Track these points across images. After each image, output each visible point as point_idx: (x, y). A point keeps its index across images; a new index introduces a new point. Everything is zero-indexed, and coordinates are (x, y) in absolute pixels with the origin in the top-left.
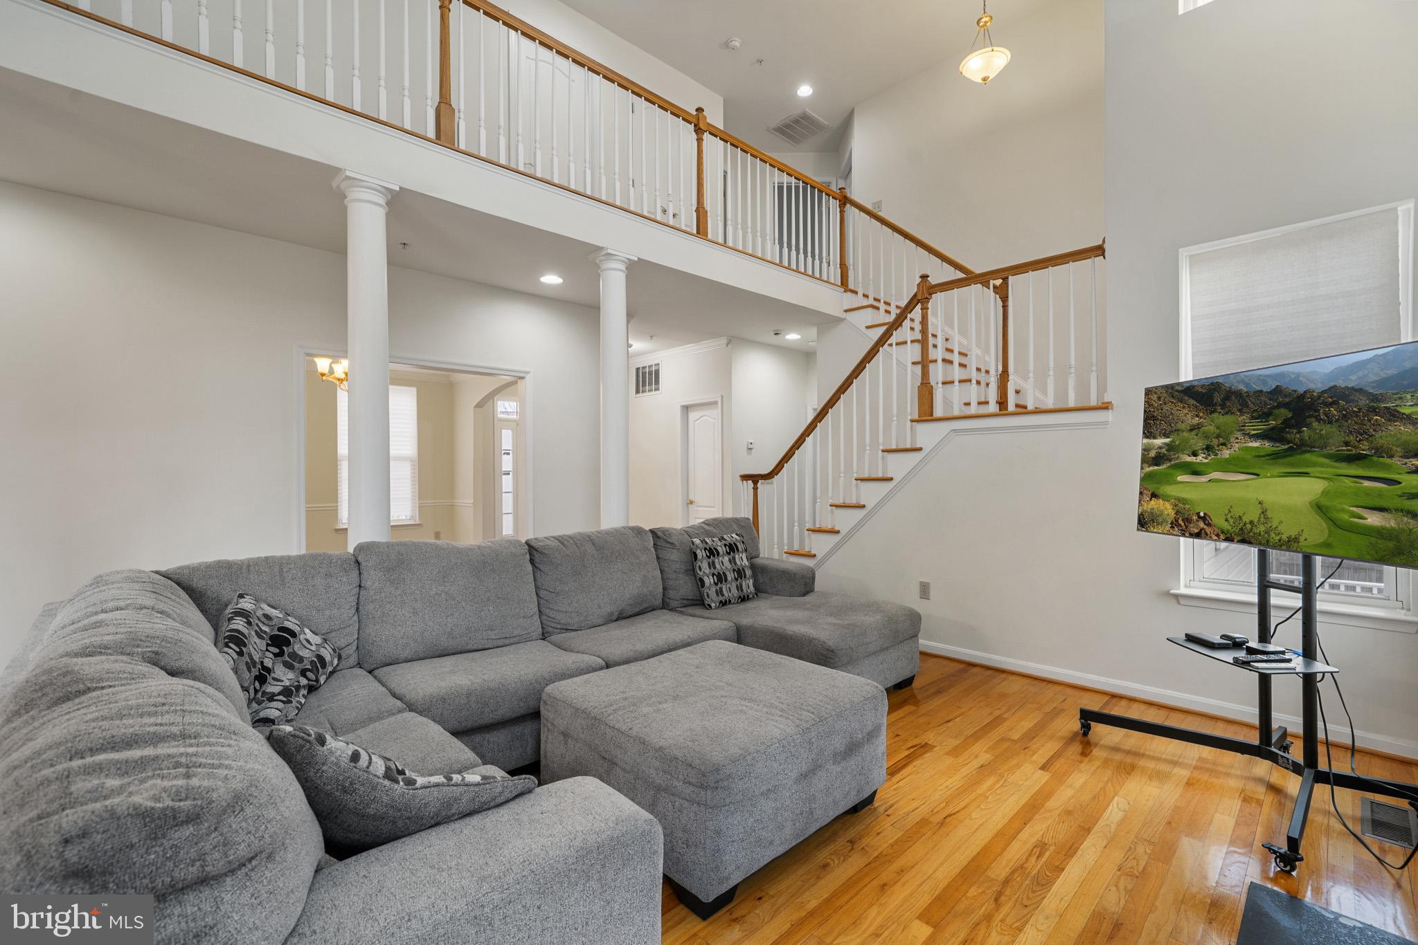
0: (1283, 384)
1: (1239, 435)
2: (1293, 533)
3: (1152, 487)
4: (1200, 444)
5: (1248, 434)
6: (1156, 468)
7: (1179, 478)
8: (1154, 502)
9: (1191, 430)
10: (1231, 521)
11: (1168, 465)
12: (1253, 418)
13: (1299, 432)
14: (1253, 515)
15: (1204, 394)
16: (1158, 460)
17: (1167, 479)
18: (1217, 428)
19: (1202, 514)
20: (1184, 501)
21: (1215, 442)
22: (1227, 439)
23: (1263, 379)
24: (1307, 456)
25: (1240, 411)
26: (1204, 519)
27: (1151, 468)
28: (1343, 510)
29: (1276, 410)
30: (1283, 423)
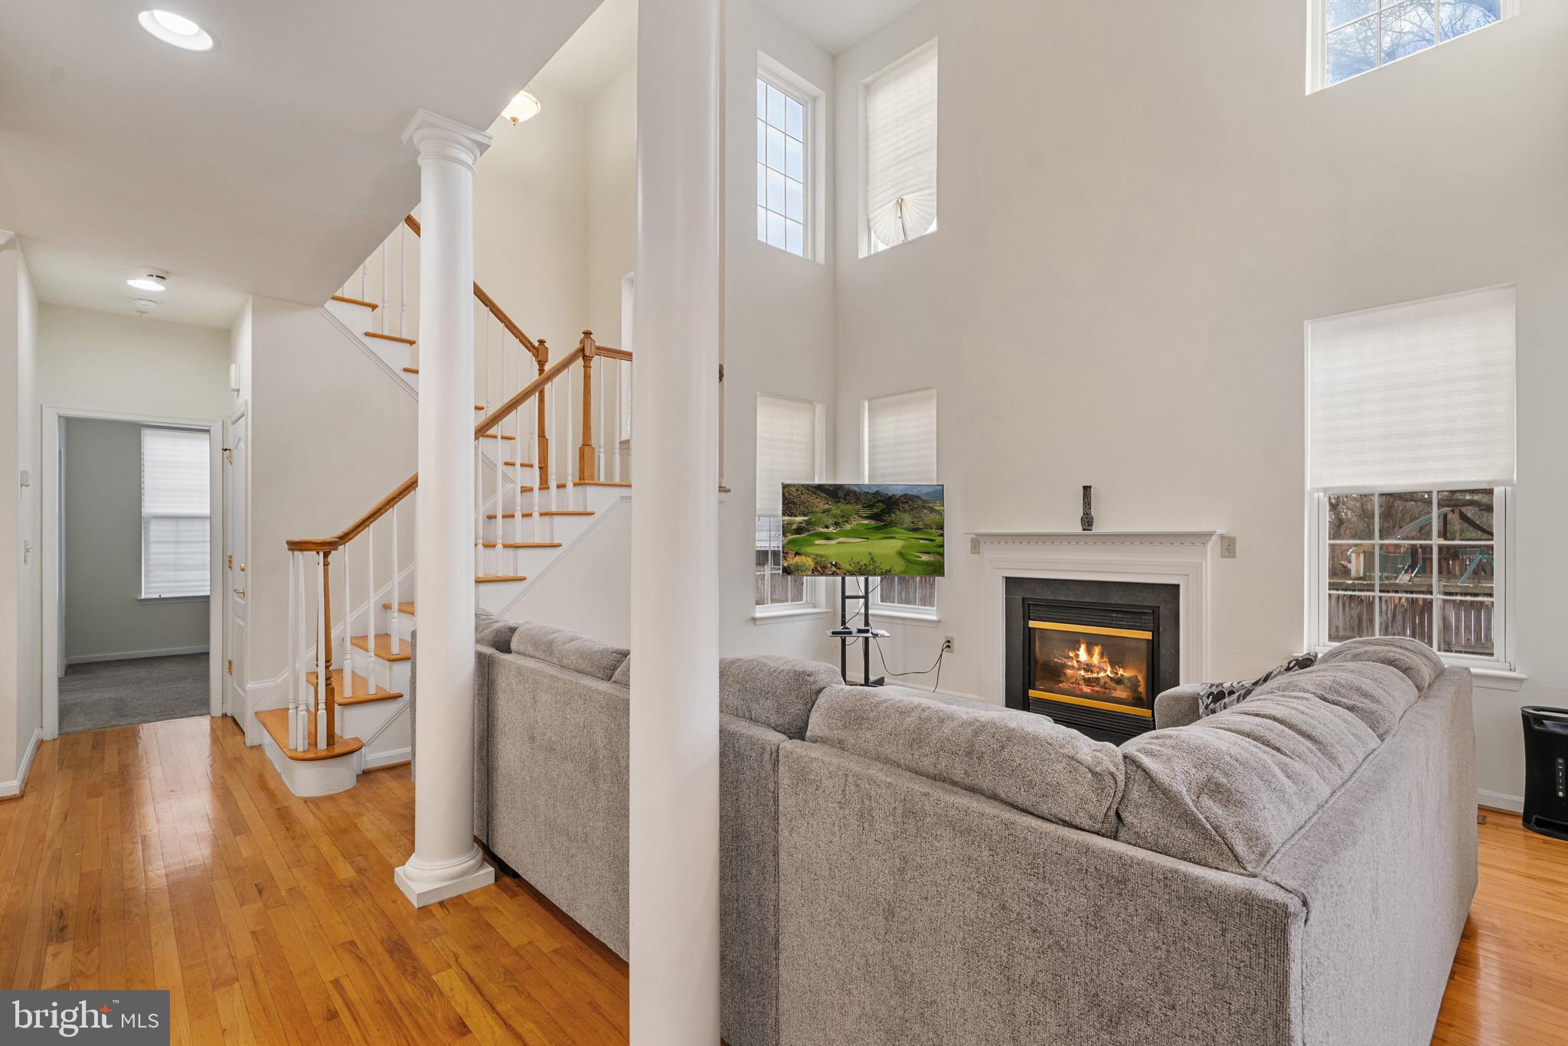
0: (881, 490)
1: (856, 516)
2: (888, 568)
3: (796, 549)
4: (831, 521)
5: (862, 516)
7: (816, 542)
8: (797, 558)
9: (823, 512)
10: (854, 566)
11: (808, 534)
12: (864, 507)
13: (890, 516)
14: (866, 561)
16: (799, 530)
17: (807, 543)
18: (842, 512)
19: (834, 563)
20: (821, 557)
21: (841, 520)
22: (848, 518)
23: (869, 486)
24: (895, 529)
25: (856, 502)
26: (835, 565)
27: (794, 536)
28: (912, 555)
29: (877, 504)
30: (881, 511)
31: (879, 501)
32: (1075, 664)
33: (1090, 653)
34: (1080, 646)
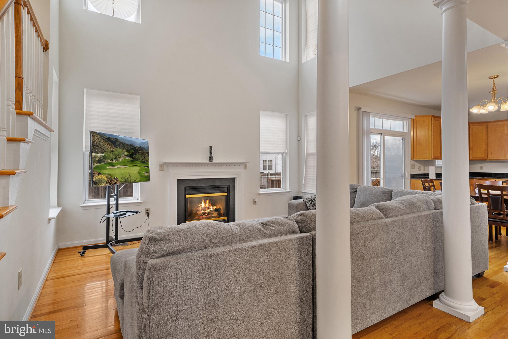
0: (132, 143)
1: (123, 155)
2: (135, 179)
3: (98, 171)
4: (113, 157)
5: (125, 155)
6: (99, 164)
7: (108, 168)
8: (100, 176)
9: (111, 152)
10: (123, 178)
11: (104, 163)
12: (126, 151)
13: (135, 156)
14: (127, 176)
15: (114, 141)
16: (100, 161)
17: (104, 168)
18: (118, 152)
19: (115, 178)
20: (110, 175)
21: (117, 157)
22: (120, 156)
23: (128, 141)
24: (137, 162)
25: (123, 148)
27: (98, 164)
28: (142, 173)
29: (131, 150)
30: (133, 153)
31: (132, 149)
32: (200, 209)
33: (205, 203)
34: (202, 202)
